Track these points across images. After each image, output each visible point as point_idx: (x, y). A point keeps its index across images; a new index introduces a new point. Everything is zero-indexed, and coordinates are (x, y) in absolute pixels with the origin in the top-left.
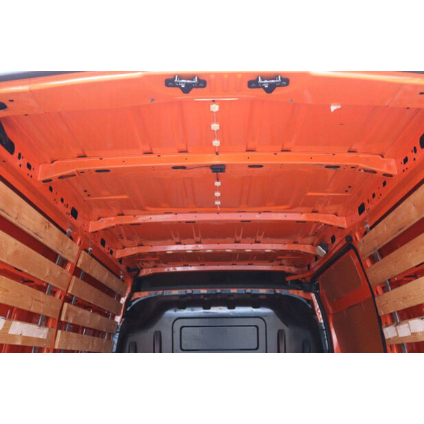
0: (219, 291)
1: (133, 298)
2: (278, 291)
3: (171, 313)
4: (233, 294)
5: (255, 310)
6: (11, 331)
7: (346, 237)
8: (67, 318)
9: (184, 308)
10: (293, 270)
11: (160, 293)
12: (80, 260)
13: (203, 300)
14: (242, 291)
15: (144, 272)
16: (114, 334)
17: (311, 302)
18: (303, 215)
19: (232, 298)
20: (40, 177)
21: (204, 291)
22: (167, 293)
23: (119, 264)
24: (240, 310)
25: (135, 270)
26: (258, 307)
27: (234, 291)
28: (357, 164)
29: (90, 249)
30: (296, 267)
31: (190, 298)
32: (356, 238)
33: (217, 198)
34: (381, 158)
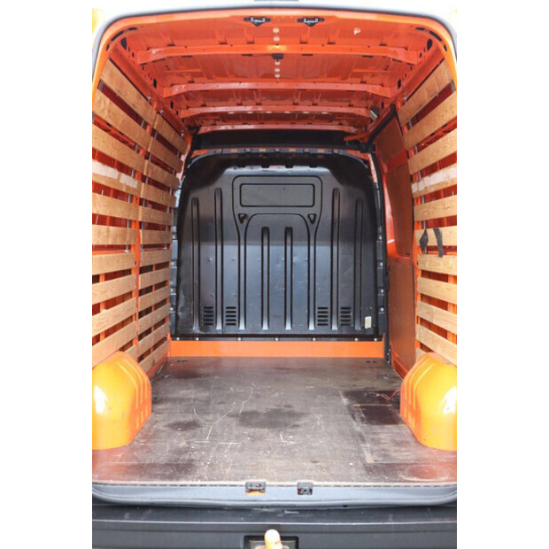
0: (277, 150)
1: (193, 156)
2: (336, 151)
3: (230, 171)
4: (291, 154)
5: (312, 169)
6: (122, 181)
7: (391, 105)
8: (147, 173)
9: (244, 166)
10: (353, 130)
11: (219, 151)
12: (156, 123)
13: (262, 159)
14: (300, 150)
15: (203, 130)
16: (176, 190)
17: (367, 162)
18: (353, 85)
19: (290, 158)
20: (139, 62)
21: (263, 150)
22: (226, 151)
23: (182, 123)
24: (297, 169)
25: (195, 128)
26: (315, 167)
27: (292, 150)
28: (386, 55)
29: (162, 111)
30: (354, 127)
31: (248, 156)
32: (398, 106)
33: (277, 73)
34: (405, 50)
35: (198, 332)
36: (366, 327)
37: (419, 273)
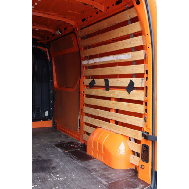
7: (73, 29)
17: (46, 52)
18: (60, 18)
28: (93, 5)
32: (77, 30)
34: (100, 4)
36: (46, 115)
37: (85, 96)
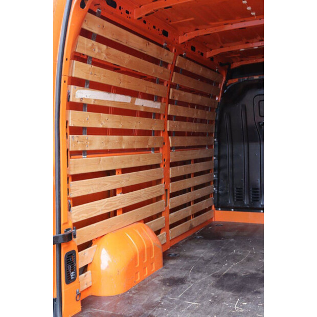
1: (228, 84)
6: (136, 103)
11: (246, 78)
12: (177, 62)
20: (136, 17)
22: (251, 78)
25: (226, 64)
29: (184, 54)
33: (250, 11)
35: (233, 205)
